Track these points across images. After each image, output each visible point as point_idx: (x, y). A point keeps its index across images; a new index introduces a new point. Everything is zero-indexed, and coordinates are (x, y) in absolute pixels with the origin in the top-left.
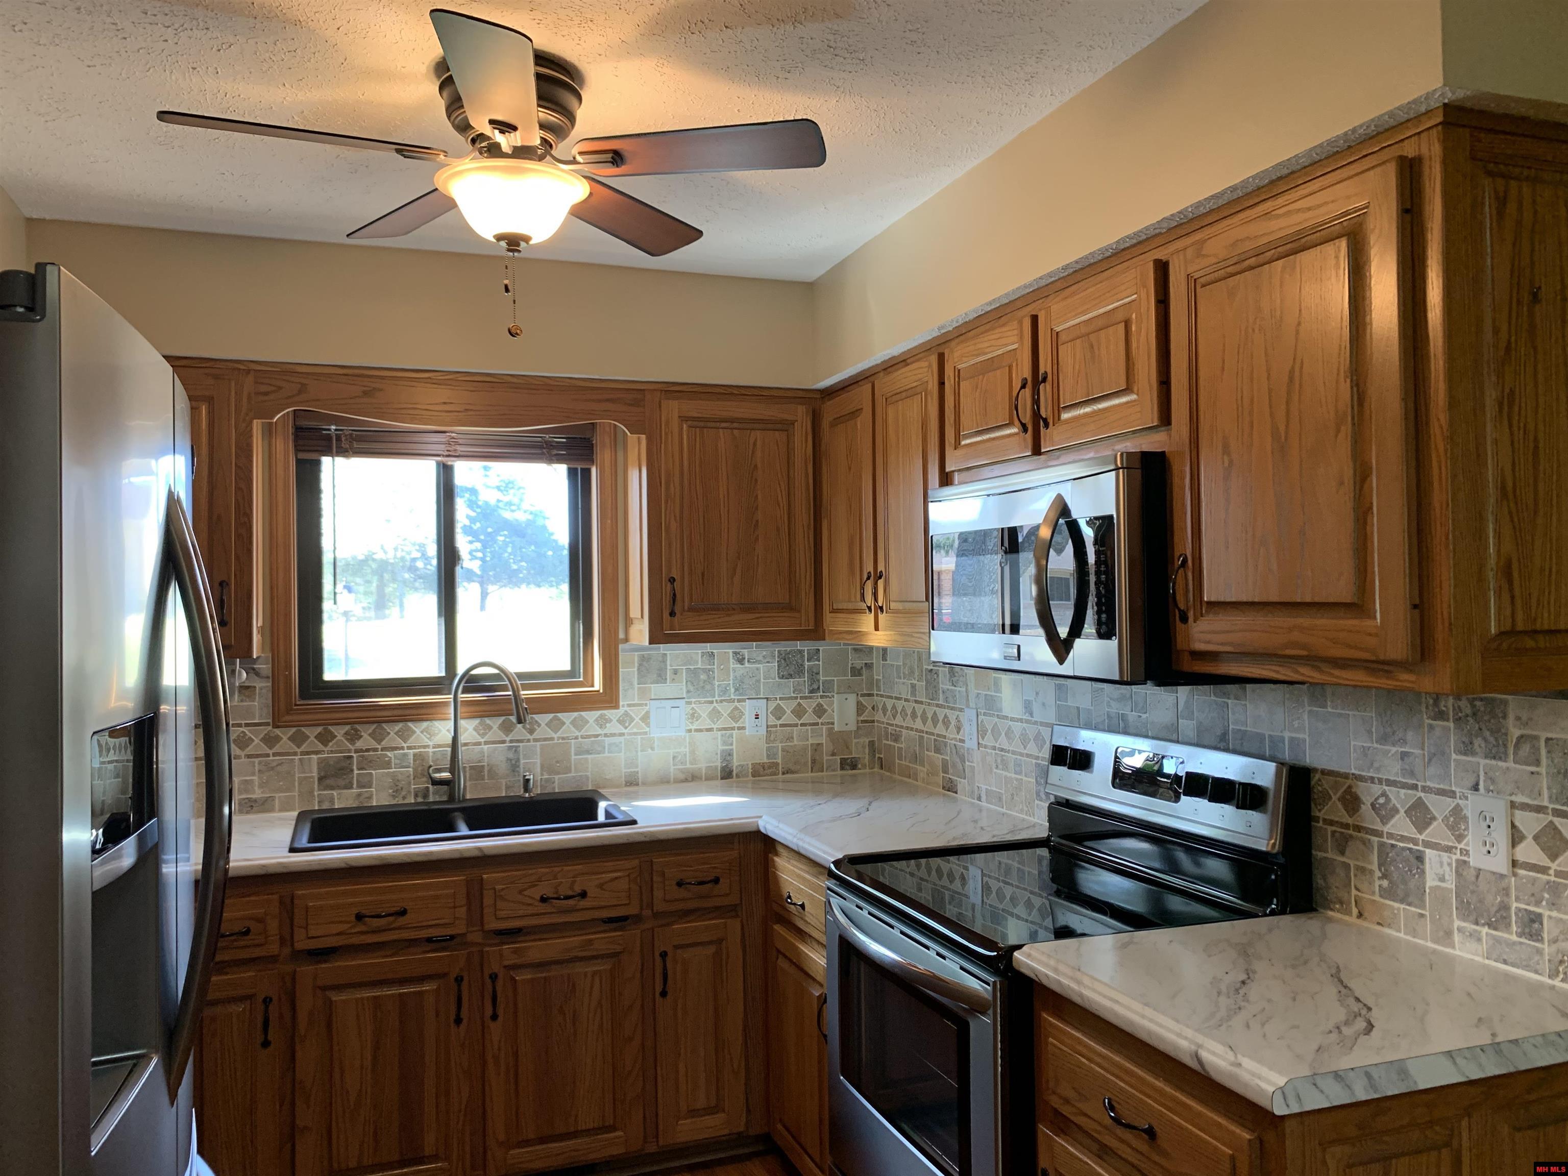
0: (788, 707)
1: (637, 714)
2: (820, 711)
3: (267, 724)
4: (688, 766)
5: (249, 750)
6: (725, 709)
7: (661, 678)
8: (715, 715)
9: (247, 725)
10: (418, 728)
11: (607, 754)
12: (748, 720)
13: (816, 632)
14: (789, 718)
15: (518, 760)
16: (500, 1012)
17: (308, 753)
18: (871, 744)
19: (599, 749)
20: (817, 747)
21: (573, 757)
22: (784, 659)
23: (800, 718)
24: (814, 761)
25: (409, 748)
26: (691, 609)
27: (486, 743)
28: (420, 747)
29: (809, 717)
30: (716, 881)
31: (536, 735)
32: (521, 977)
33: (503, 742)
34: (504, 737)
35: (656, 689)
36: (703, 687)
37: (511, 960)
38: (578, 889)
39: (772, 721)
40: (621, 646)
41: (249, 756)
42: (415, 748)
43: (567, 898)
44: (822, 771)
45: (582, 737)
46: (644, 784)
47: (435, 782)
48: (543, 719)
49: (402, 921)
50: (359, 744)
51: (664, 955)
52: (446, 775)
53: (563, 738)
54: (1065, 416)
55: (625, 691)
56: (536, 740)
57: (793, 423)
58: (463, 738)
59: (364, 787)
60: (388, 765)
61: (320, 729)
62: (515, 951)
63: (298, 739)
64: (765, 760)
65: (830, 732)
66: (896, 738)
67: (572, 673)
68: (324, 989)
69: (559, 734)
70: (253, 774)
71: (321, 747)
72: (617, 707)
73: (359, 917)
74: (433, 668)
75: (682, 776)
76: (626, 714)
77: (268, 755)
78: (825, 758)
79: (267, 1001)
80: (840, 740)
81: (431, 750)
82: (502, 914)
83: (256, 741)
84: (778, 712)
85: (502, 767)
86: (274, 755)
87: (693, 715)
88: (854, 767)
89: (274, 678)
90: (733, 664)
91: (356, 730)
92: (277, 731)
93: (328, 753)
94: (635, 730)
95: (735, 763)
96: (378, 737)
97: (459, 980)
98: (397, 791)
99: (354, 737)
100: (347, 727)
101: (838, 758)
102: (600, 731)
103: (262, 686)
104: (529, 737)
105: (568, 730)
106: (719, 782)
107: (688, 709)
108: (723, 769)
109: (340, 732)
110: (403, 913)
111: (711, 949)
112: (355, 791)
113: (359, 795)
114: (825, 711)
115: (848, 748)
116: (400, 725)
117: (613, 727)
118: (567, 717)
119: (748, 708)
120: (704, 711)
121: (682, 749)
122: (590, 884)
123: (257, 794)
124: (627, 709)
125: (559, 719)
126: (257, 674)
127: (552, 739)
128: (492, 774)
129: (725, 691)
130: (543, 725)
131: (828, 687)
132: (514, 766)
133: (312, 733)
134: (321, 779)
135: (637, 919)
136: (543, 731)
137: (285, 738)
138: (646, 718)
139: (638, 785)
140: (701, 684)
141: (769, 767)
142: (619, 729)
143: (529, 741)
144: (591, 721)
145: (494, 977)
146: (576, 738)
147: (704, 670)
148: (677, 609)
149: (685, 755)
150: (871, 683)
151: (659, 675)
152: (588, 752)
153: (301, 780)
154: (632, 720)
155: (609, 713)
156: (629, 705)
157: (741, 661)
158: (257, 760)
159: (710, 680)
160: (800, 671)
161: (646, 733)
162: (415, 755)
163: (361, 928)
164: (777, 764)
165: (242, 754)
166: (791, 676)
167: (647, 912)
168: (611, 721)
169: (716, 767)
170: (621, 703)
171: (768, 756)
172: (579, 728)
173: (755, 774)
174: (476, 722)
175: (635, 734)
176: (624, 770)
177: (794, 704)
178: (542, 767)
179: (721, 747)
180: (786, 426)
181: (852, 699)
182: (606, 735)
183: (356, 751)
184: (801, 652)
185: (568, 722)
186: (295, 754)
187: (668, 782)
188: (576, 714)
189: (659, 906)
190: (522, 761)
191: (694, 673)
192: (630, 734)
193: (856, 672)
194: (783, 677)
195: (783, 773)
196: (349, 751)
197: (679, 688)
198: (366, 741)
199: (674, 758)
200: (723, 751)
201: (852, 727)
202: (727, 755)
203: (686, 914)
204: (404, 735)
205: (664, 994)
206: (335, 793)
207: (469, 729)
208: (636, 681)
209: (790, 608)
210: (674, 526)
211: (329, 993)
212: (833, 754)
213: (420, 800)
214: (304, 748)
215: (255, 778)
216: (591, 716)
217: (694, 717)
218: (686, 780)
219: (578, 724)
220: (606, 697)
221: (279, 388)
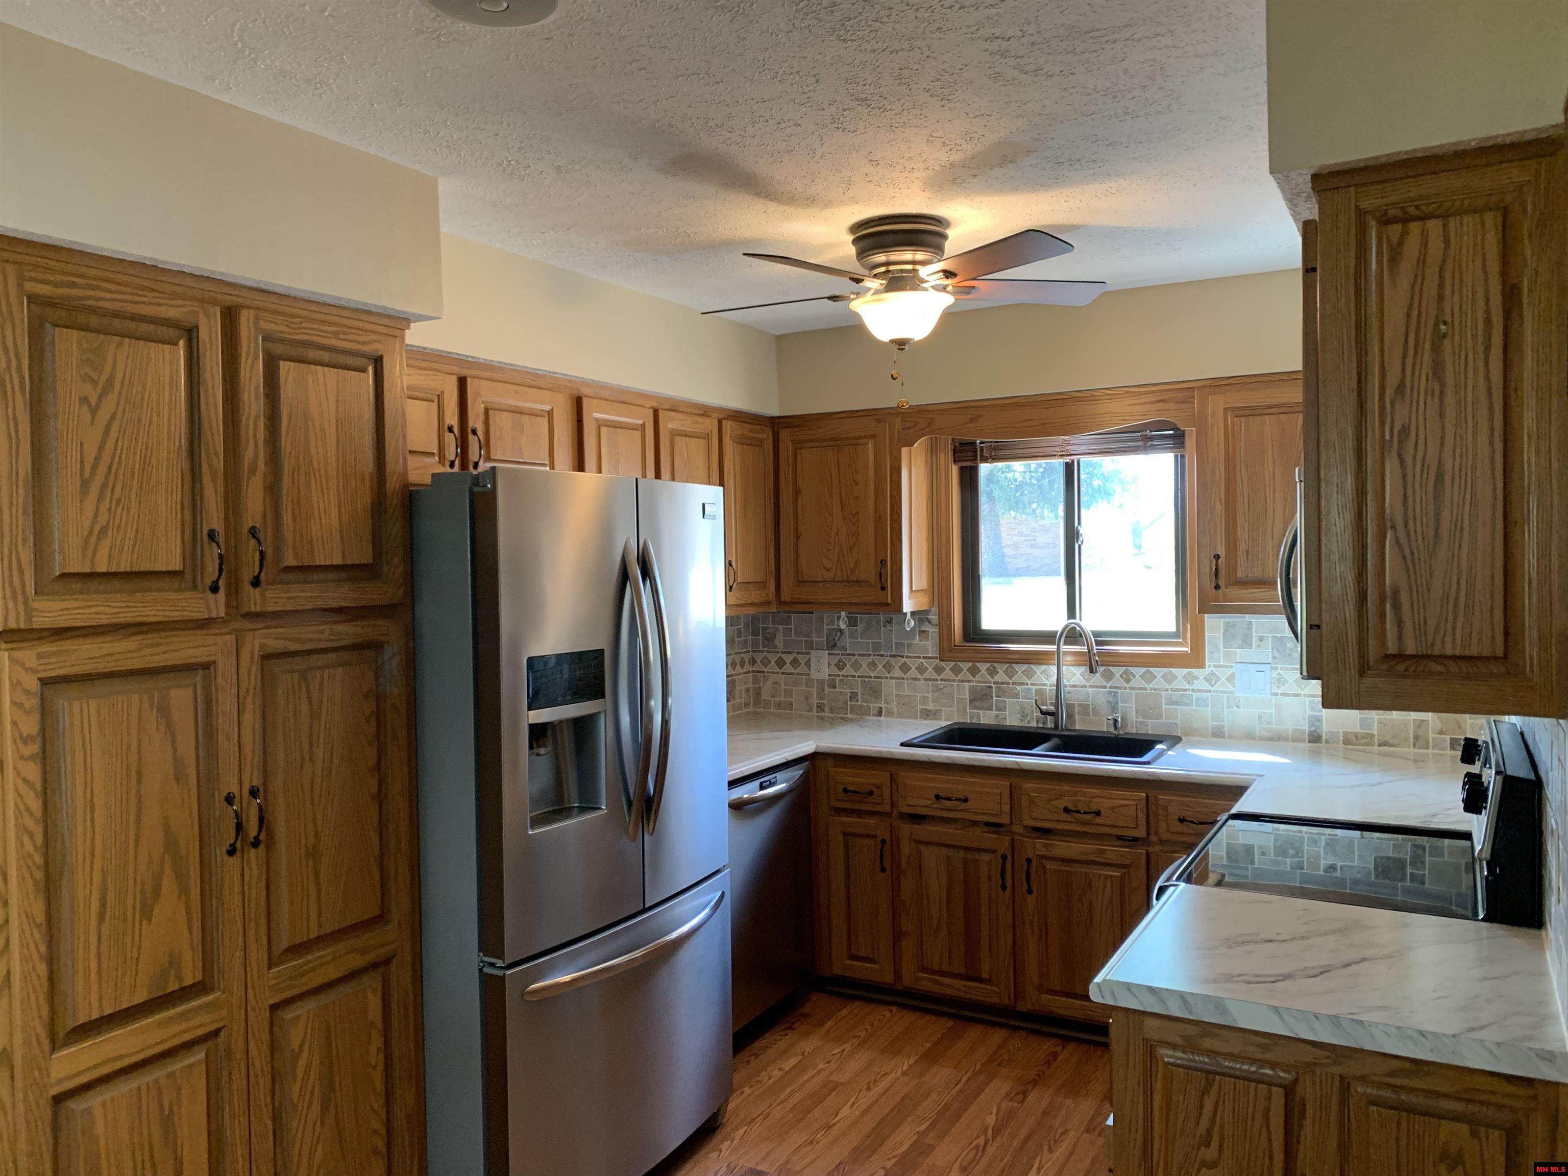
1: (1222, 674)
3: (936, 658)
4: (1274, 726)
5: (926, 675)
7: (1247, 643)
9: (924, 658)
10: (1038, 669)
11: (1194, 707)
15: (1117, 703)
16: (1035, 888)
17: (962, 681)
19: (1187, 701)
21: (1164, 706)
24: (1416, 738)
25: (1032, 684)
26: (1235, 584)
27: (1091, 687)
28: (1039, 685)
31: (1131, 684)
32: (1050, 866)
33: (1105, 687)
34: (1105, 684)
35: (1240, 653)
36: (1290, 655)
37: (1041, 851)
38: (1094, 808)
41: (926, 680)
42: (1036, 685)
43: (1085, 813)
44: (1427, 748)
45: (1172, 690)
46: (1230, 737)
47: (1042, 712)
48: (1138, 671)
49: (964, 806)
50: (997, 678)
52: (1052, 708)
53: (1155, 689)
55: (1211, 653)
56: (1131, 688)
58: (1065, 681)
59: (1000, 710)
60: (1017, 696)
61: (970, 664)
62: (1045, 845)
63: (957, 671)
64: (1358, 730)
67: (1176, 634)
68: (918, 842)
69: (1151, 685)
70: (928, 692)
71: (971, 678)
72: (1202, 666)
73: (938, 797)
74: (1058, 624)
75: (1266, 734)
76: (1212, 673)
77: (937, 680)
78: (1431, 736)
79: (883, 842)
81: (1048, 688)
82: (1034, 815)
83: (930, 669)
85: (1104, 708)
86: (942, 680)
87: (1279, 681)
89: (940, 626)
91: (994, 667)
92: (942, 663)
93: (976, 682)
94: (1221, 689)
95: (1325, 729)
96: (1010, 674)
97: (1004, 857)
98: (1024, 716)
99: (993, 672)
100: (989, 665)
101: (1448, 737)
102: (1187, 687)
103: (933, 630)
104: (1126, 685)
105: (1159, 682)
106: (1307, 745)
107: (1275, 674)
108: (1311, 734)
109: (983, 667)
110: (966, 800)
112: (994, 712)
113: (997, 716)
115: (1460, 727)
116: (1026, 666)
117: (1200, 684)
118: (1158, 672)
120: (1291, 677)
121: (1268, 711)
122: (1103, 805)
123: (931, 706)
124: (1214, 669)
125: (1152, 673)
126: (930, 622)
127: (1146, 689)
128: (1093, 711)
130: (1137, 676)
132: (1114, 709)
133: (965, 666)
134: (971, 701)
135: (1146, 841)
136: (1137, 682)
137: (948, 669)
138: (1231, 679)
139: (1224, 737)
140: (1288, 652)
141: (1363, 738)
142: (1206, 686)
143: (1125, 688)
144: (1180, 677)
146: (1167, 690)
148: (1222, 583)
149: (1271, 715)
151: (1244, 641)
152: (1177, 703)
153: (959, 700)
154: (1218, 679)
155: (1195, 671)
156: (1215, 666)
158: (930, 683)
161: (1232, 692)
162: (1036, 690)
163: (938, 805)
164: (1372, 736)
165: (922, 678)
167: (1153, 839)
168: (1197, 678)
169: (1304, 731)
170: (1207, 664)
171: (1362, 726)
172: (1169, 682)
173: (1346, 741)
175: (1221, 692)
176: (1211, 723)
178: (1137, 711)
179: (1309, 713)
182: (1193, 690)
183: (995, 683)
185: (1159, 676)
186: (954, 681)
187: (1254, 738)
188: (1166, 670)
189: (1164, 835)
190: (1120, 705)
191: (1280, 641)
192: (1217, 692)
195: (1380, 745)
196: (990, 682)
197: (1265, 653)
198: (1001, 677)
199: (1260, 717)
200: (1310, 717)
202: (1316, 721)
204: (1029, 674)
206: (981, 712)
208: (1221, 646)
211: (920, 846)
212: (1441, 732)
213: (1041, 725)
214: (959, 677)
215: (930, 695)
216: (1179, 672)
217: (1280, 681)
218: (1272, 739)
219: (1169, 679)
220: (1195, 659)
221: (917, 423)
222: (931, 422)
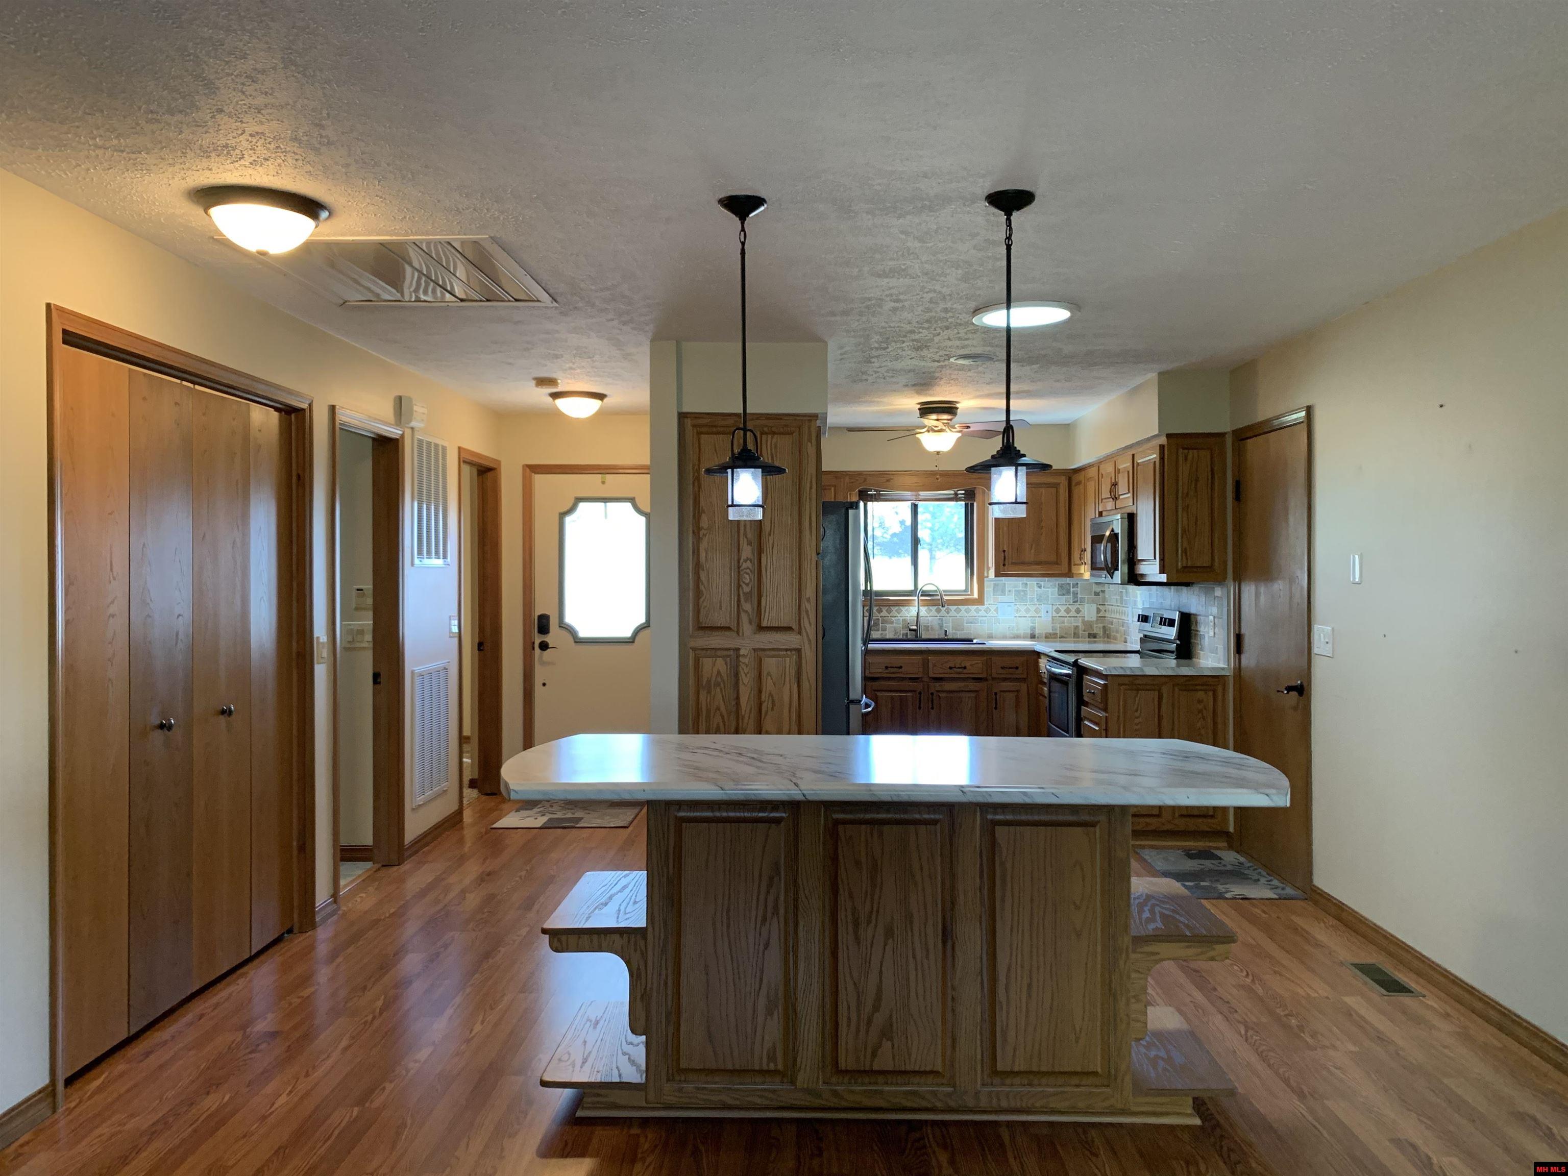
0: (1063, 608)
1: (993, 608)
2: (1078, 611)
4: (1016, 633)
6: (1033, 608)
7: (1003, 593)
8: (1028, 610)
10: (904, 609)
11: (979, 625)
12: (1043, 613)
13: (1069, 574)
14: (1063, 613)
15: (943, 624)
16: (935, 706)
18: (1104, 627)
19: (976, 622)
20: (1076, 627)
21: (965, 625)
22: (1061, 587)
23: (1068, 613)
24: (1074, 634)
25: (900, 617)
26: (1013, 563)
27: (930, 616)
29: (1073, 613)
30: (1017, 668)
31: (950, 615)
32: (942, 695)
33: (937, 617)
34: (937, 615)
35: (1001, 598)
36: (1022, 598)
37: (938, 688)
38: (963, 666)
39: (1054, 613)
40: (985, 579)
42: (903, 617)
43: (959, 668)
44: (1078, 637)
45: (969, 615)
46: (995, 638)
47: (911, 630)
48: (953, 608)
49: (900, 670)
50: (882, 614)
51: (996, 694)
52: (915, 627)
53: (963, 618)
54: (1121, 497)
55: (988, 598)
56: (950, 617)
57: (1059, 484)
58: (921, 614)
60: (892, 623)
62: (940, 686)
64: (1051, 631)
65: (1084, 622)
66: (1112, 623)
67: (966, 591)
69: (960, 615)
72: (983, 604)
73: (887, 668)
74: (911, 587)
75: (1012, 636)
76: (988, 608)
78: (1081, 632)
80: (1088, 625)
81: (909, 618)
82: (935, 672)
84: (1058, 611)
85: (937, 627)
88: (1095, 637)
90: (1036, 588)
94: (991, 614)
95: (1037, 632)
96: (889, 612)
97: (920, 693)
98: (896, 633)
99: (880, 611)
100: (880, 607)
101: (1087, 633)
102: (976, 613)
104: (947, 615)
105: (963, 613)
106: (1029, 639)
107: (1015, 608)
108: (1031, 634)
109: (875, 609)
110: (901, 667)
111: (1016, 693)
112: (880, 632)
114: (1080, 611)
115: (1091, 627)
116: (897, 608)
117: (982, 613)
118: (963, 608)
119: (1043, 608)
120: (1023, 608)
121: (1013, 624)
122: (968, 664)
124: (988, 606)
125: (960, 609)
127: (956, 616)
128: (932, 629)
129: (1032, 600)
130: (953, 611)
131: (1082, 600)
132: (941, 627)
135: (986, 679)
136: (953, 613)
138: (996, 610)
139: (993, 638)
140: (1022, 596)
141: (1053, 635)
142: (985, 614)
143: (947, 617)
144: (973, 610)
145: (932, 694)
146: (967, 618)
147: (1023, 591)
148: (1007, 563)
149: (1014, 629)
150: (1104, 599)
151: (1001, 591)
152: (971, 623)
154: (990, 610)
155: (980, 607)
156: (989, 604)
157: (1040, 587)
159: (1026, 594)
160: (1068, 592)
161: (996, 616)
162: (903, 619)
163: (887, 671)
164: (1057, 633)
166: (1064, 595)
167: (989, 678)
168: (981, 610)
169: (1028, 633)
170: (986, 603)
171: (1053, 630)
173: (1046, 637)
174: (926, 608)
175: (992, 617)
176: (987, 632)
177: (1065, 607)
178: (952, 628)
179: (1030, 625)
180: (1056, 486)
181: (1094, 606)
182: (978, 615)
184: (1069, 584)
185: (963, 610)
187: (1006, 638)
188: (966, 607)
189: (994, 675)
191: (1018, 592)
192: (989, 615)
193: (1097, 594)
194: (1060, 595)
195: (1059, 638)
197: (1012, 597)
198: (884, 613)
199: (1008, 628)
200: (1031, 627)
201: (1094, 619)
202: (1033, 628)
203: (1005, 680)
204: (899, 612)
205: (996, 708)
207: (923, 610)
208: (992, 594)
209: (1057, 563)
210: (1005, 529)
212: (1083, 630)
213: (904, 637)
216: (973, 608)
217: (1018, 611)
218: (1014, 638)
219: (967, 611)
220: (980, 601)
221: (857, 480)
222: (865, 480)
